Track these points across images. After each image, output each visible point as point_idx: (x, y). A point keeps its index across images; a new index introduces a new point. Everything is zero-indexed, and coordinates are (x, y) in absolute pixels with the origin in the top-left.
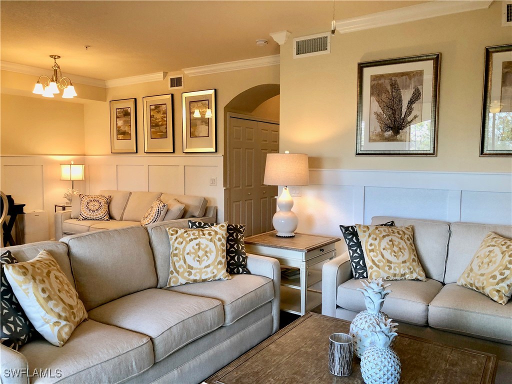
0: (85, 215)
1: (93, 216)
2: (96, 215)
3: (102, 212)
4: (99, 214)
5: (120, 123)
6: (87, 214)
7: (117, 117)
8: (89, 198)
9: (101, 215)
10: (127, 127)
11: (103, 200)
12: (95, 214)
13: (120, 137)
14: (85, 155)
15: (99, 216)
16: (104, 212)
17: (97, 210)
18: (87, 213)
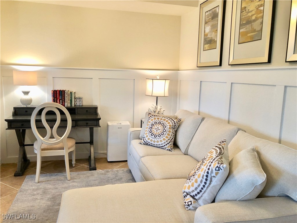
0: (147, 139)
1: (154, 142)
2: (158, 142)
3: (164, 139)
4: (161, 141)
5: (208, 29)
6: (149, 139)
7: (206, 23)
8: (155, 119)
9: (163, 142)
10: (213, 33)
11: (169, 123)
12: (156, 140)
13: (207, 46)
14: (179, 70)
15: (160, 143)
16: (167, 139)
17: (160, 136)
18: (149, 137)
